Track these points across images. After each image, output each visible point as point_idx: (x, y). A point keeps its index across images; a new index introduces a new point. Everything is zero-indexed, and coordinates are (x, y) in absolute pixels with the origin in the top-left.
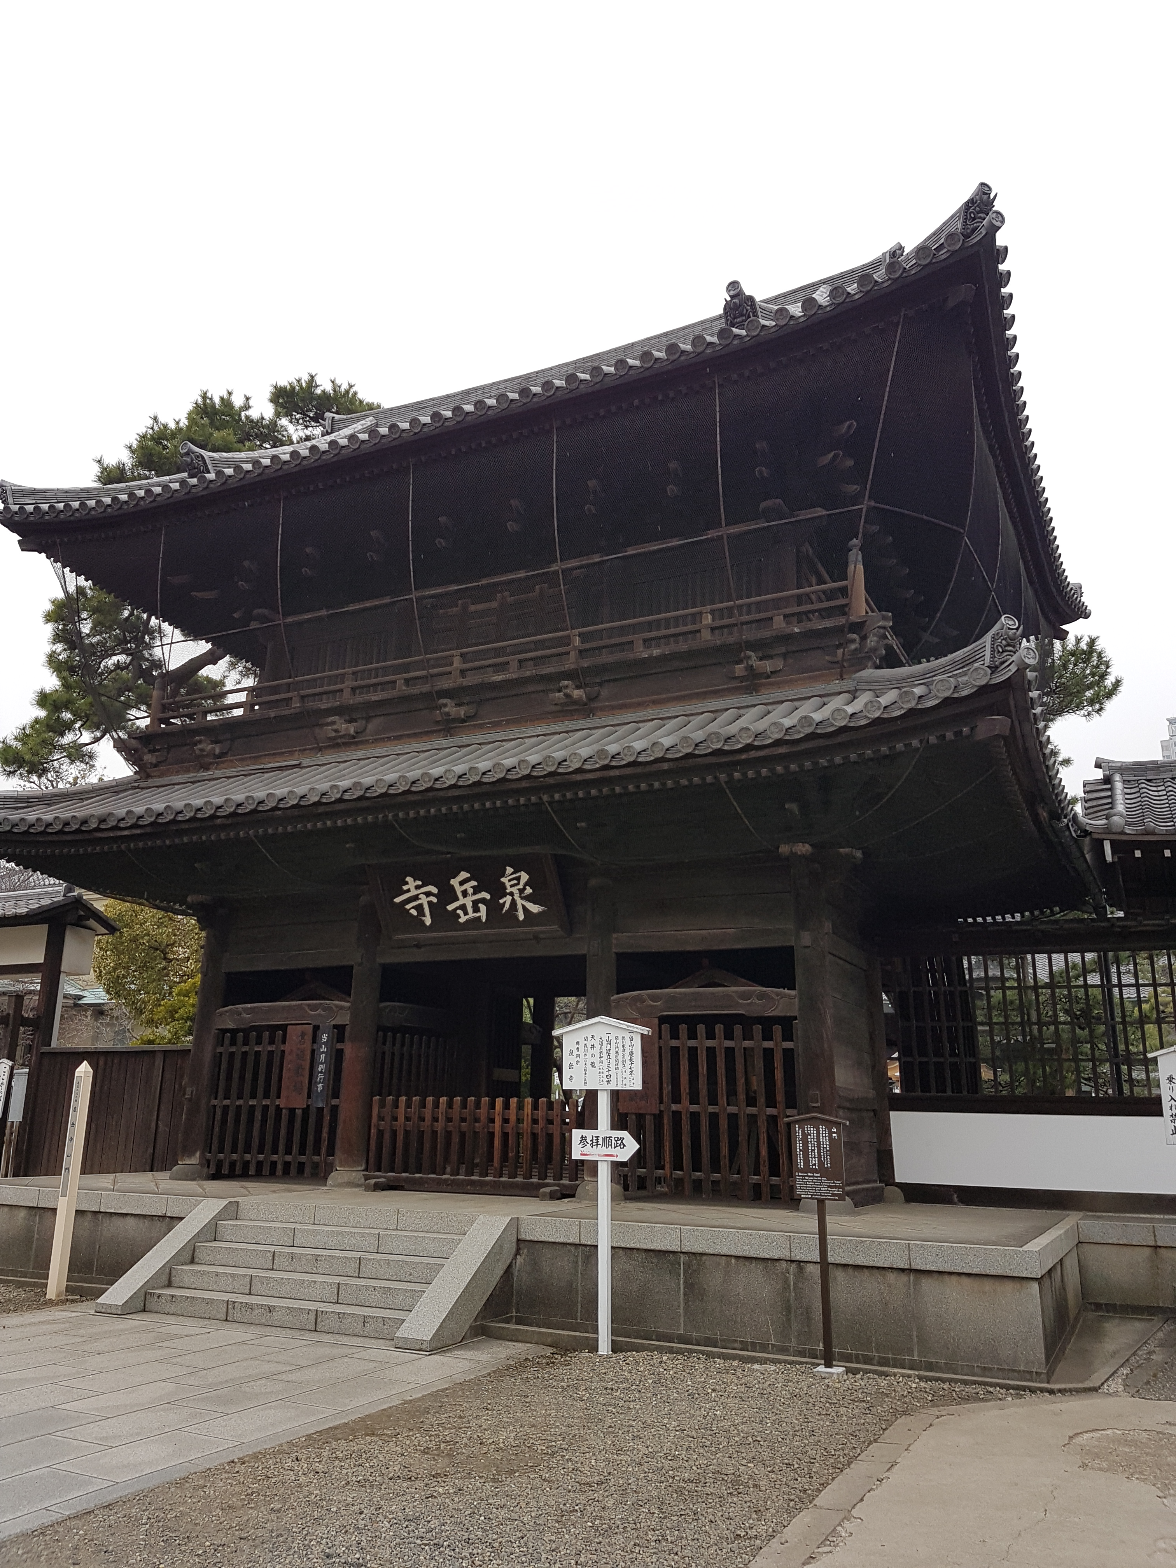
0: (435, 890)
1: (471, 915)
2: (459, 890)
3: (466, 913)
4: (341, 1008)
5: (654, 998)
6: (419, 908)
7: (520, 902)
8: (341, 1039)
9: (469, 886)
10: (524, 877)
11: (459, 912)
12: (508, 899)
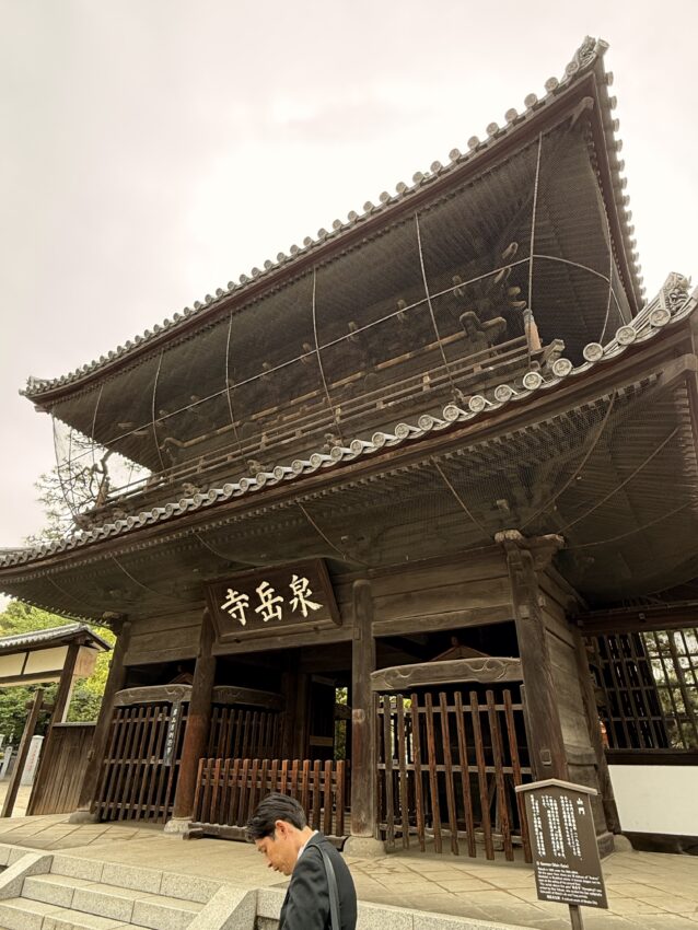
0: (247, 598)
1: (272, 615)
2: (262, 596)
3: (268, 614)
4: (187, 689)
5: (404, 672)
6: (237, 612)
7: (304, 602)
8: (185, 713)
9: (269, 593)
10: (306, 582)
11: (264, 613)
12: (295, 601)
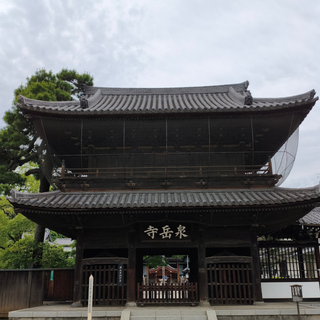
0: (157, 229)
1: (166, 236)
2: (164, 230)
3: (165, 236)
4: (126, 260)
6: (151, 234)
7: (181, 234)
8: (126, 268)
9: (167, 229)
10: (184, 228)
11: (163, 236)
12: (178, 233)
